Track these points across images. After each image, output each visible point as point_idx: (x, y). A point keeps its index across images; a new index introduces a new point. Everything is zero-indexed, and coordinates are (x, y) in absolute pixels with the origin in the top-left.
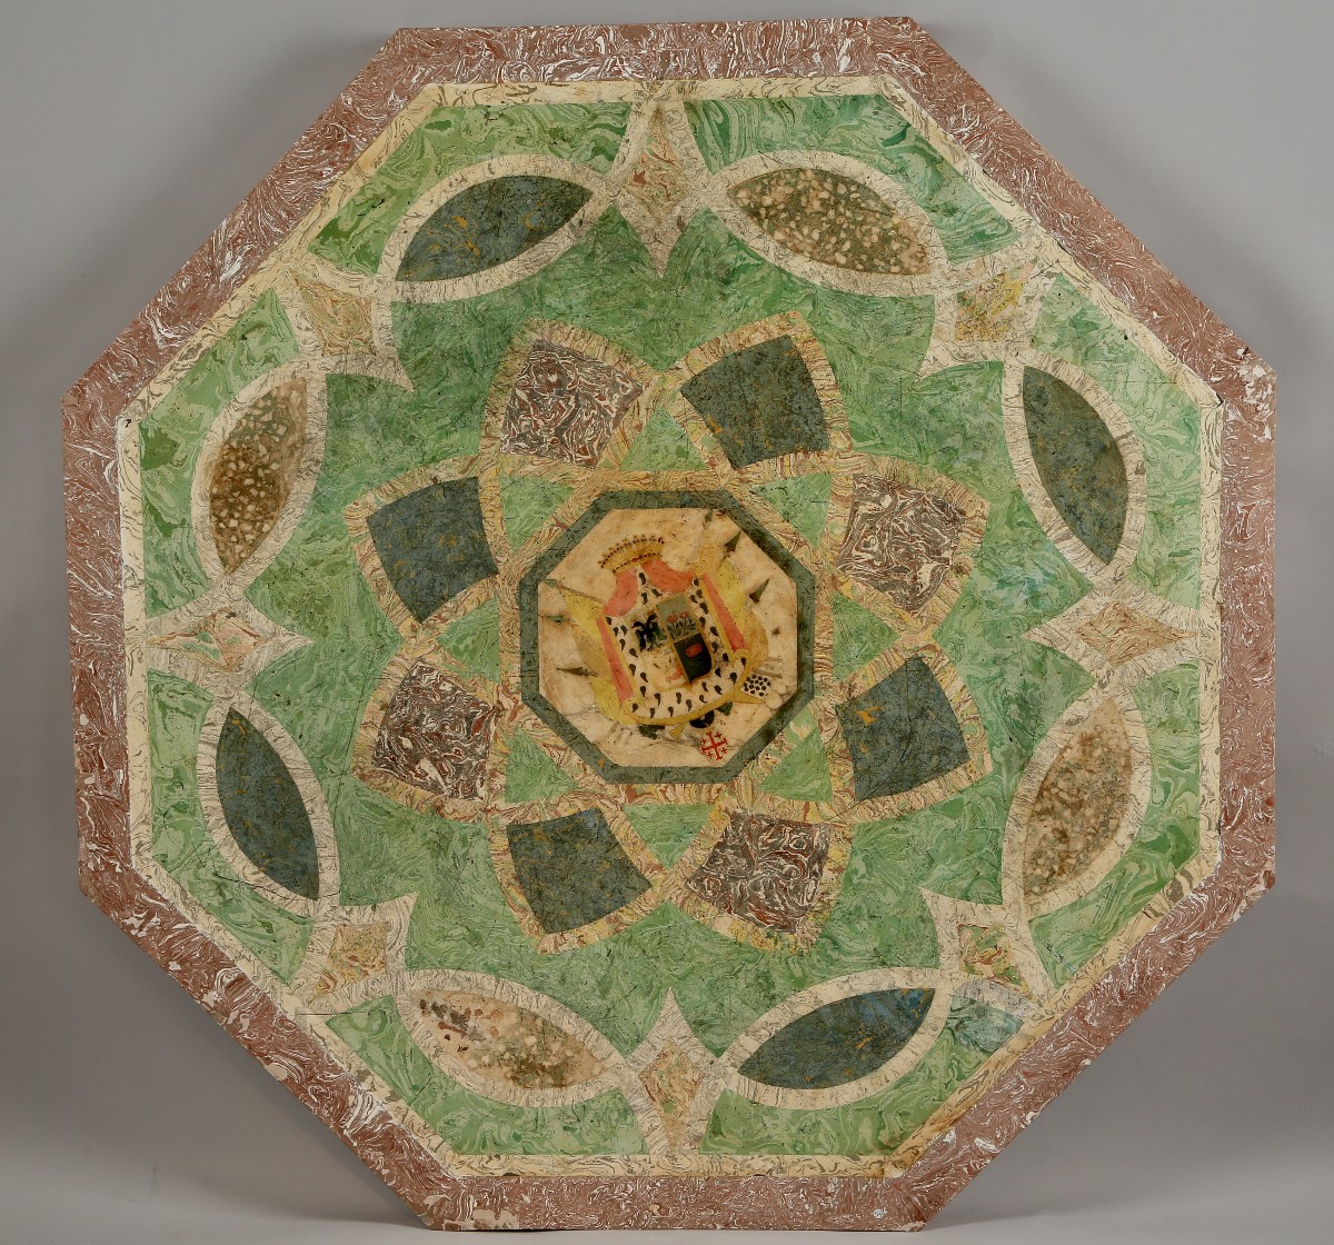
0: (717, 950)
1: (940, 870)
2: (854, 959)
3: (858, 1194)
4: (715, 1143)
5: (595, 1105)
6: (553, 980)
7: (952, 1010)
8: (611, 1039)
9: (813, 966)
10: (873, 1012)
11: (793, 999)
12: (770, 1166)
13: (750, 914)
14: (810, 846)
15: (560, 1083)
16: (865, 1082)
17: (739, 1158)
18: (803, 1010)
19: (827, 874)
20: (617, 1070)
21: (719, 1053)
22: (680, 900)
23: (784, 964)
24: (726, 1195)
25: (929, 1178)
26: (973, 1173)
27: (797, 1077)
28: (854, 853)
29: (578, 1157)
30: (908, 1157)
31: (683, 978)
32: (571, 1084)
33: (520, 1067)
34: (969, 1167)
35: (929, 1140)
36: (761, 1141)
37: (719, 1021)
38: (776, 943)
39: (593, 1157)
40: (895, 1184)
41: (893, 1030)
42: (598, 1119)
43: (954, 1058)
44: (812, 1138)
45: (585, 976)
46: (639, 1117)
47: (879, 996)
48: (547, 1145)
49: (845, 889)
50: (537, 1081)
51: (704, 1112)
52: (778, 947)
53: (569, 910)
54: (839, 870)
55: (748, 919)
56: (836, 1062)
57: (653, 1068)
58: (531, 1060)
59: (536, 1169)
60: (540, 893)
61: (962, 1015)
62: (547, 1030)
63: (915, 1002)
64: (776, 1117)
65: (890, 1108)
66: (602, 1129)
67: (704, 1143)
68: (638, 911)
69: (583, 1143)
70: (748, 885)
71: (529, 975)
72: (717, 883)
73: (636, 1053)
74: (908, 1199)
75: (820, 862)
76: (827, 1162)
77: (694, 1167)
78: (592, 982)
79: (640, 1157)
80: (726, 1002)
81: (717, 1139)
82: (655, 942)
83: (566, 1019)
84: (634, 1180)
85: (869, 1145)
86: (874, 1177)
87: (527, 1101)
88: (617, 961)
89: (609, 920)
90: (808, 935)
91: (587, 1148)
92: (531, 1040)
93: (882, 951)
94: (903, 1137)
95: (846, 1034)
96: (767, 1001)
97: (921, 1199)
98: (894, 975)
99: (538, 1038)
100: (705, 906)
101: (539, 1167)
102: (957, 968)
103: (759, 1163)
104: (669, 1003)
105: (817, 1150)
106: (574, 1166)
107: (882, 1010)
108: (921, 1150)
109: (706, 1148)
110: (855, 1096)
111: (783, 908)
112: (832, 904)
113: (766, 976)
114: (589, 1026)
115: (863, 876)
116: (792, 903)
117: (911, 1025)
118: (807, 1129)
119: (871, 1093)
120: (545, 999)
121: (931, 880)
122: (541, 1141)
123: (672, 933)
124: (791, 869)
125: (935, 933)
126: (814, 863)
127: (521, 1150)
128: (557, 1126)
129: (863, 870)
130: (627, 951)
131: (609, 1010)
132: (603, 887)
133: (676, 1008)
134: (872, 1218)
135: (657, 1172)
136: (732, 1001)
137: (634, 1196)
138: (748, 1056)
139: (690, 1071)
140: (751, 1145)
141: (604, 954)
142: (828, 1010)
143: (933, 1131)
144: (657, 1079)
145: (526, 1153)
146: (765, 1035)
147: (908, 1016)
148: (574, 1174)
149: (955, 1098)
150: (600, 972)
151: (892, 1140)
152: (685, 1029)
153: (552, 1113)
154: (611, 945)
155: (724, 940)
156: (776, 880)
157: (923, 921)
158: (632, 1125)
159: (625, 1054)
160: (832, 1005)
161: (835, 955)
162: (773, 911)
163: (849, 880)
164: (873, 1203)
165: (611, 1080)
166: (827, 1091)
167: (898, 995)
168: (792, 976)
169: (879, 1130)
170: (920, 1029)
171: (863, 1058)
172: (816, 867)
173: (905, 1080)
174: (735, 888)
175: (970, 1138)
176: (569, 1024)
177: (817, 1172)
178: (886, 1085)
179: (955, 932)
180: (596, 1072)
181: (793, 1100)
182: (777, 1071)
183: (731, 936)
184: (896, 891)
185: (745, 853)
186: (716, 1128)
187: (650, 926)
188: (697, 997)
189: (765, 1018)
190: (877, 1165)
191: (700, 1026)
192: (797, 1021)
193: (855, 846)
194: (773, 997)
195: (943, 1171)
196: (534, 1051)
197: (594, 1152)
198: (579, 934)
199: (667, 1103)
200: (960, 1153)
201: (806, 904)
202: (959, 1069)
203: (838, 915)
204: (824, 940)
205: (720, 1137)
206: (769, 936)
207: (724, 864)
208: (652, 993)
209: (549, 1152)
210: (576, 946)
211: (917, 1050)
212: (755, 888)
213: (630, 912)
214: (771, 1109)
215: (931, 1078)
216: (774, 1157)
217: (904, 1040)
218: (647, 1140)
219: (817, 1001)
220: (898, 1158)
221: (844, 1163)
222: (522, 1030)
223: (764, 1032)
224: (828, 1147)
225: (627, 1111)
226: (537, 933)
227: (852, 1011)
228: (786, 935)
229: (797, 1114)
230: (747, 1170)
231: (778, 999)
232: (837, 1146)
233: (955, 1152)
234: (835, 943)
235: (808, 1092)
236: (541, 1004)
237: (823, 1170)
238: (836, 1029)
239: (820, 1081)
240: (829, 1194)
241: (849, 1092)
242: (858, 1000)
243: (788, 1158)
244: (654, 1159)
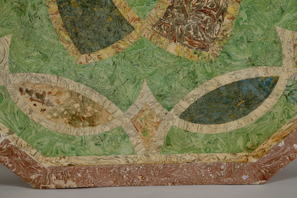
0: (168, 61)
1: (287, 17)
2: (239, 63)
3: (235, 169)
4: (168, 149)
5: (109, 134)
6: (86, 77)
7: (287, 86)
8: (116, 104)
9: (217, 67)
10: (246, 88)
11: (207, 83)
12: (194, 158)
13: (186, 42)
14: (218, 7)
15: (92, 125)
16: (241, 121)
17: (179, 155)
18: (211, 88)
19: (226, 21)
20: (120, 118)
21: (169, 109)
22: (150, 36)
23: (202, 66)
24: (173, 171)
25: (270, 162)
26: (291, 159)
27: (208, 119)
28: (241, 9)
29: (103, 157)
30: (260, 153)
31: (151, 75)
32: (98, 125)
33: (72, 118)
34: (289, 157)
35: (271, 146)
36: (189, 148)
37: (169, 95)
38: (198, 56)
39: (110, 157)
40: (253, 165)
41: (256, 97)
42: (111, 140)
43: (286, 109)
44: (214, 146)
45: (102, 75)
46: (131, 139)
47: (250, 81)
48: (87, 152)
49: (236, 27)
50: (81, 124)
51: (163, 136)
52: (200, 58)
53: (93, 43)
54: (233, 18)
55: (185, 45)
56: (227, 112)
57: (137, 117)
58: (77, 114)
59: (83, 162)
60: (77, 34)
61: (292, 88)
62: (84, 101)
63: (268, 83)
64: (197, 137)
65: (252, 132)
66: (114, 144)
67: (163, 149)
68: (128, 43)
69: (105, 150)
70: (184, 27)
71: (74, 75)
72: (168, 27)
73: (129, 110)
74: (260, 171)
75: (223, 14)
76: (221, 156)
77: (158, 160)
78: (106, 77)
79: (132, 156)
80: (173, 86)
81: (168, 147)
82: (137, 58)
83: (94, 96)
84: (130, 166)
85: (242, 148)
86: (243, 162)
87: (77, 133)
88: (118, 67)
89: (113, 47)
90: (215, 52)
91: (106, 153)
92: (77, 105)
93: (253, 59)
94: (258, 145)
95: (233, 99)
96: (193, 85)
97: (265, 171)
98: (259, 70)
99: (80, 104)
100: (163, 39)
101: (85, 161)
102: (291, 66)
103: (188, 157)
104: (145, 87)
105: (216, 151)
106: (101, 161)
107: (251, 87)
108: (266, 150)
109: (164, 151)
110: (236, 126)
111: (202, 39)
112: (228, 36)
113: (193, 73)
114: (105, 98)
115: (245, 21)
116: (207, 36)
117: (265, 94)
118: (212, 142)
119: (244, 125)
120: (82, 86)
121: (281, 22)
122: (85, 150)
123: (146, 53)
124: (208, 19)
125: (281, 48)
126: (220, 15)
127: (75, 154)
128: (92, 143)
129: (245, 18)
130: (123, 62)
131: (115, 91)
132: (109, 31)
133: (148, 89)
134: (242, 179)
135: (140, 162)
136: (176, 85)
137: (130, 172)
138: (184, 110)
139: (155, 118)
140: (185, 149)
141: (111, 64)
142: (224, 88)
143: (274, 142)
144: (139, 121)
145: (77, 155)
146: (192, 100)
147: (264, 90)
148: (102, 164)
149: (285, 127)
150: (110, 73)
151: (252, 146)
152: (152, 98)
153: (89, 138)
154: (115, 60)
155: (172, 56)
156: (199, 24)
157: (276, 43)
158: (128, 142)
159: (123, 111)
160: (226, 86)
161: (228, 61)
162: (197, 41)
163: (237, 23)
164: (242, 173)
165: (117, 123)
166: (222, 125)
167: (260, 80)
168: (206, 72)
169: (247, 142)
170: (270, 96)
171: (241, 110)
172: (221, 17)
173: (261, 119)
174: (178, 29)
175: (291, 144)
176: (95, 97)
177: (216, 161)
178: (251, 122)
179: (292, 48)
180: (110, 119)
181: (206, 129)
182: (197, 117)
183: (176, 54)
184: (263, 29)
185: (183, 10)
186: (168, 142)
187: (134, 49)
188: (158, 83)
189: (192, 92)
190: (245, 157)
191: (160, 97)
192: (208, 94)
193: (242, 5)
194: (197, 83)
195: (277, 159)
196: (79, 110)
197: (110, 154)
198: (98, 54)
199: (145, 132)
200: (286, 151)
201: (215, 36)
202: (288, 114)
203: (231, 41)
204: (223, 54)
205: (170, 146)
206: (195, 53)
207: (172, 17)
208: (136, 82)
209: (89, 155)
210: (97, 60)
211: (268, 106)
212: (189, 29)
213: (124, 43)
214: (194, 134)
215: (274, 118)
216: (196, 155)
217: (261, 101)
218: (135, 148)
219: (219, 83)
220: (255, 154)
221: (229, 156)
222: (72, 101)
223: (192, 99)
224: (222, 149)
225: (125, 136)
226: (77, 54)
227: (236, 88)
228: (204, 52)
229: (207, 136)
230: (183, 160)
231: (199, 83)
232: (226, 149)
233: (284, 150)
234: (229, 55)
235: (213, 126)
236: (81, 89)
237: (219, 159)
238: (228, 97)
239: (218, 121)
240: (222, 170)
241: (233, 125)
242: (239, 83)
243: (203, 155)
244: (139, 157)
